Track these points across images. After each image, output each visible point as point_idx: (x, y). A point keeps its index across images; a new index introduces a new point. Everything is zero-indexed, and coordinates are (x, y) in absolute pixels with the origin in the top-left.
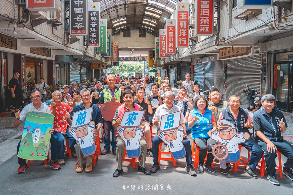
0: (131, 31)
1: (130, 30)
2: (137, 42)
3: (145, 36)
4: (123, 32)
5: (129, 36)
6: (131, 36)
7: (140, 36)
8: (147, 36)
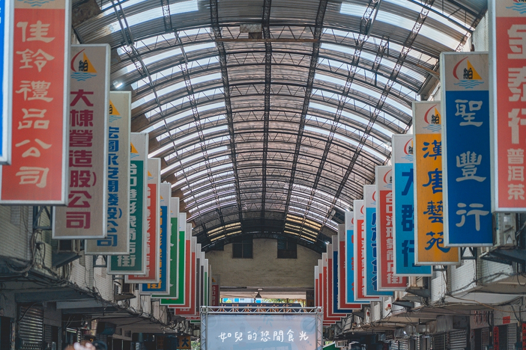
0: (254, 241)
1: (251, 237)
2: (271, 271)
3: (294, 256)
4: (231, 245)
5: (249, 255)
6: (254, 256)
7: (280, 255)
8: (298, 254)
